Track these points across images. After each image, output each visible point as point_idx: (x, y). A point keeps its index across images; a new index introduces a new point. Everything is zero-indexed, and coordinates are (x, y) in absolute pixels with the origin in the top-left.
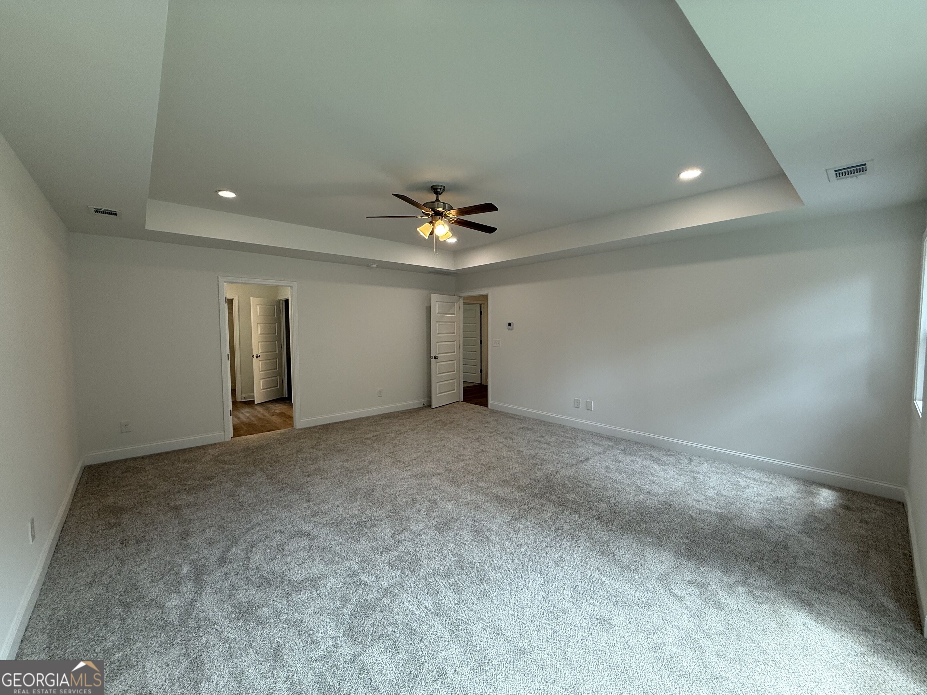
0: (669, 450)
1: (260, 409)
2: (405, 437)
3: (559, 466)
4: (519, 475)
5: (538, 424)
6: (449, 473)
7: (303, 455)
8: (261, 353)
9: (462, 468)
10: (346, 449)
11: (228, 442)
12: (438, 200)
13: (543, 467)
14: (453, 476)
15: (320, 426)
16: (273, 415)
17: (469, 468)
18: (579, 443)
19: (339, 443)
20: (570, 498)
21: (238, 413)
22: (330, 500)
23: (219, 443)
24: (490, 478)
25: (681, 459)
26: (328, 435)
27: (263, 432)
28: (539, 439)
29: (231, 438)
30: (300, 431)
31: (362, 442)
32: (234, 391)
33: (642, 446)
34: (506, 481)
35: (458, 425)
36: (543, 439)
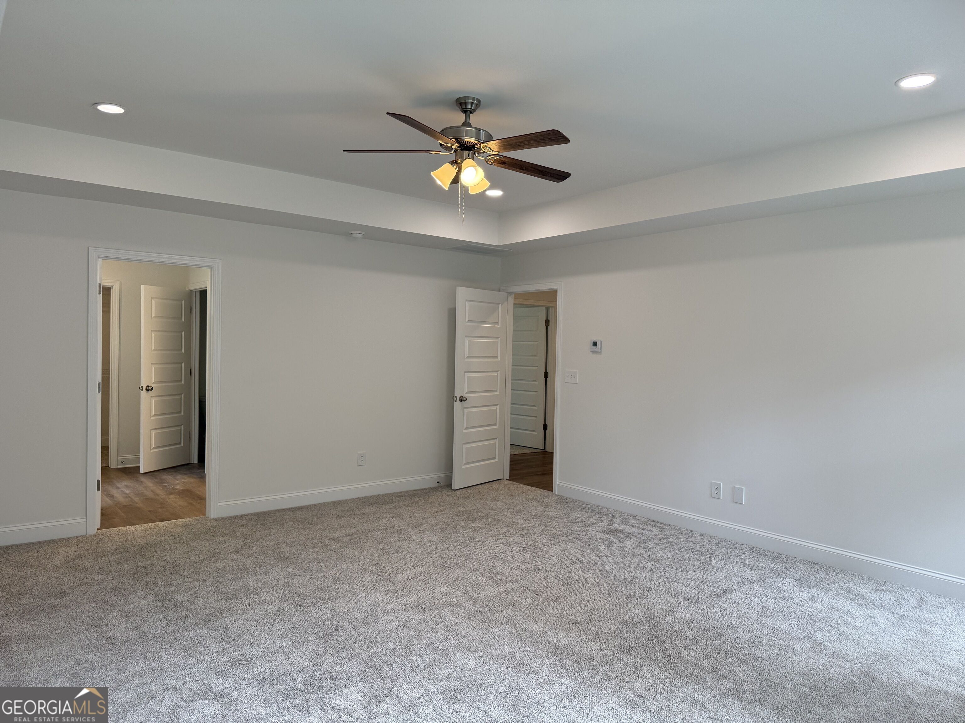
0: (884, 583)
1: (149, 483)
2: (402, 539)
3: (675, 601)
4: (600, 613)
5: (642, 525)
6: (475, 604)
7: (220, 564)
8: (154, 383)
9: (499, 595)
10: (296, 556)
11: (91, 536)
12: (467, 123)
13: (644, 601)
14: (482, 609)
15: (252, 514)
16: (171, 494)
17: (510, 596)
18: (716, 562)
19: (284, 546)
20: (689, 658)
21: (110, 488)
22: (263, 641)
23: (77, 537)
24: (547, 617)
25: (905, 599)
26: (266, 532)
27: (155, 521)
28: (643, 552)
29: (98, 529)
30: (216, 523)
31: (325, 546)
32: (105, 449)
33: (834, 574)
34: (575, 623)
35: (497, 520)
36: (649, 553)
